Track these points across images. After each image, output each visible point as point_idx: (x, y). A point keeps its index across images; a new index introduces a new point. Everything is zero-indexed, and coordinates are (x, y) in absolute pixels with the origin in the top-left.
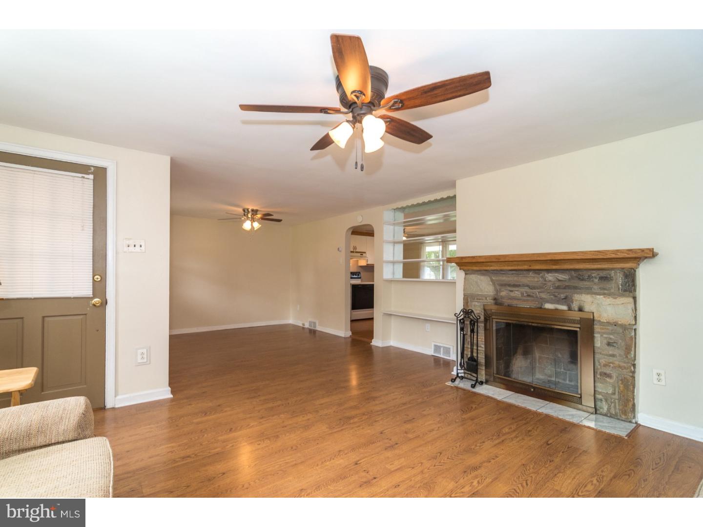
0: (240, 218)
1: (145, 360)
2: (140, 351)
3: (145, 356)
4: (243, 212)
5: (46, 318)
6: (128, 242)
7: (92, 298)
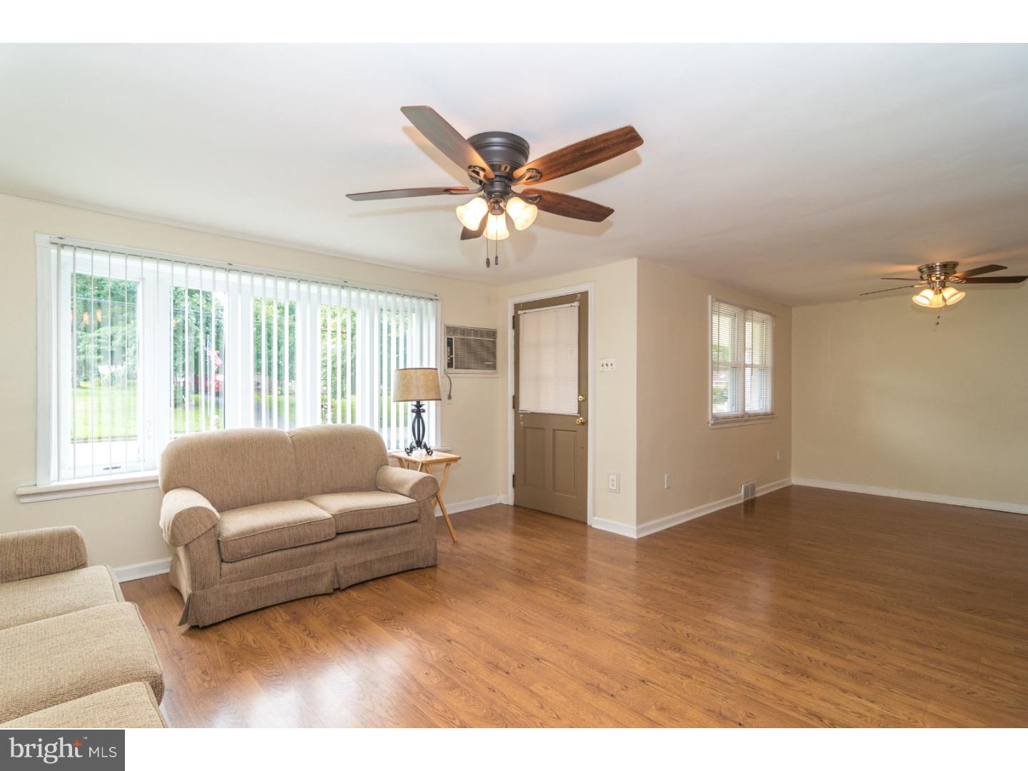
0: (912, 286)
1: (615, 488)
2: (612, 477)
3: (615, 483)
4: (919, 274)
5: (557, 432)
6: (601, 362)
7: (578, 417)
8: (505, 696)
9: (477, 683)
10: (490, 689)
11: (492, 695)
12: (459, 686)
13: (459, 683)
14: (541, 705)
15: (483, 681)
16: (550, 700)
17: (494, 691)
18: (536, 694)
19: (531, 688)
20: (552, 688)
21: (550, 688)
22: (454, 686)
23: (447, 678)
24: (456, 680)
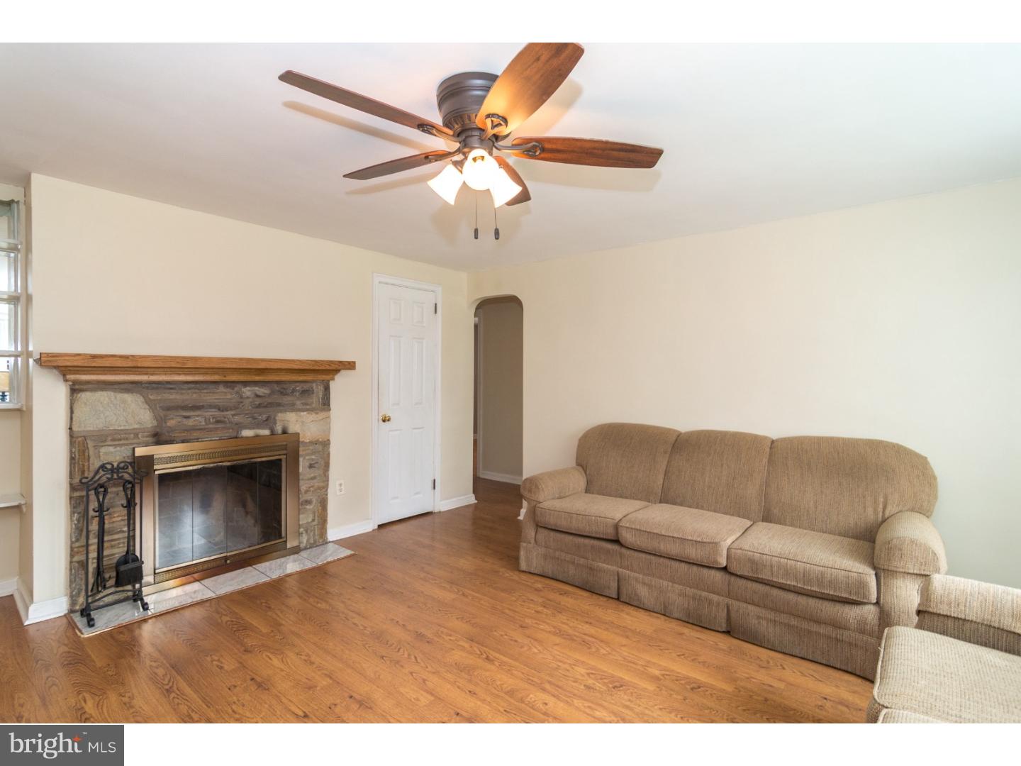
8: (459, 687)
9: (489, 699)
10: (475, 694)
11: (472, 687)
12: (505, 693)
13: (507, 697)
14: (424, 682)
15: (484, 701)
16: (416, 688)
17: (470, 692)
18: (428, 692)
19: (432, 698)
20: (411, 700)
21: (413, 700)
22: (511, 693)
23: (522, 701)
24: (512, 701)
